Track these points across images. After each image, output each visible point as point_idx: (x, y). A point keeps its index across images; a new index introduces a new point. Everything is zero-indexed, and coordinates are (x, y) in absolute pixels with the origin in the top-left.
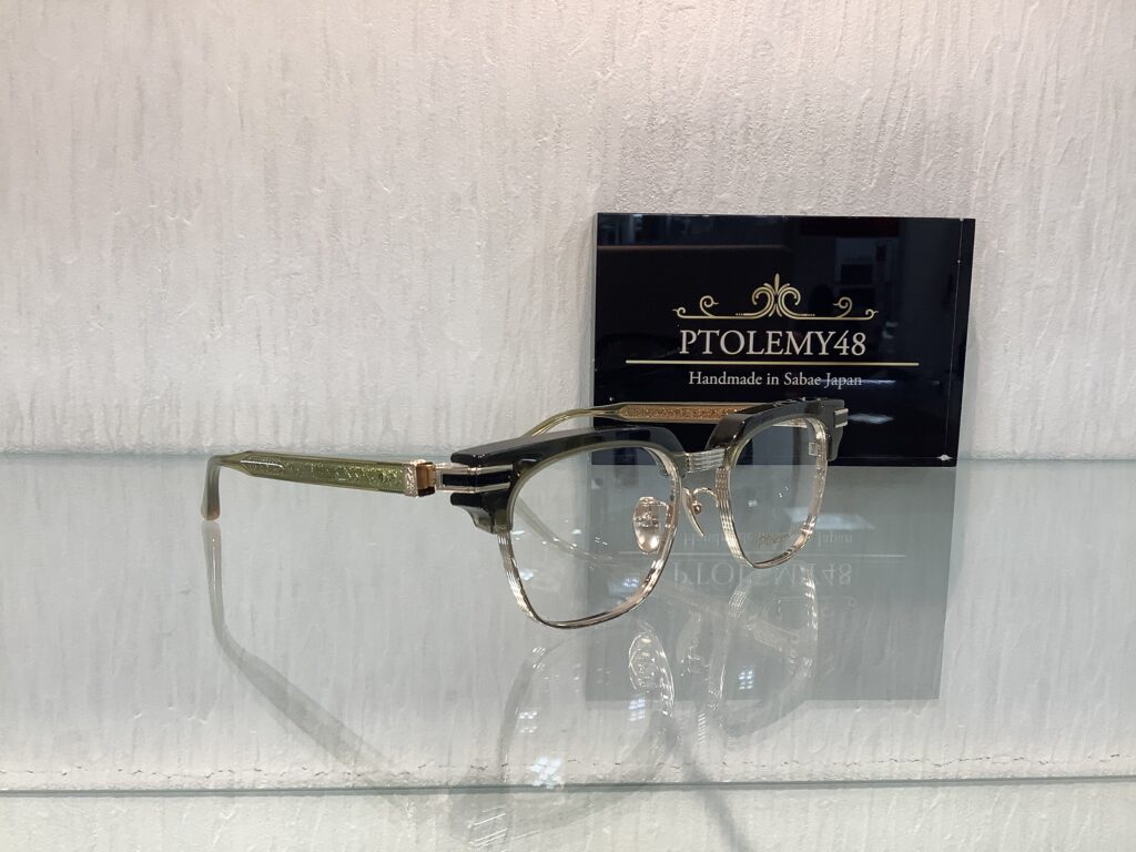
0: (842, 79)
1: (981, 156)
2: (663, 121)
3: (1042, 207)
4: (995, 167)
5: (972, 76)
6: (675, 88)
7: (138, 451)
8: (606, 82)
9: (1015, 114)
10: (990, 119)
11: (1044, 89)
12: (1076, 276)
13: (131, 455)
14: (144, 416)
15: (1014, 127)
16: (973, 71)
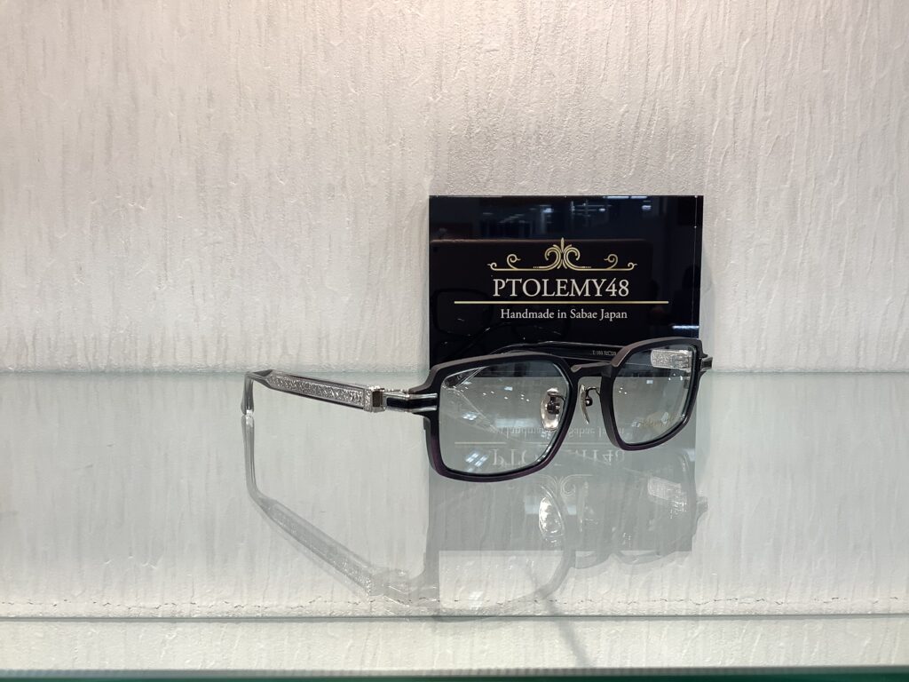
0: (606, 98)
1: (711, 150)
2: (478, 131)
3: (758, 187)
4: (722, 159)
5: (701, 94)
6: (486, 107)
7: (107, 371)
8: (436, 104)
9: (734, 120)
10: (716, 123)
11: (756, 101)
12: (786, 237)
13: (103, 372)
14: (112, 345)
15: (735, 129)
16: (703, 90)
